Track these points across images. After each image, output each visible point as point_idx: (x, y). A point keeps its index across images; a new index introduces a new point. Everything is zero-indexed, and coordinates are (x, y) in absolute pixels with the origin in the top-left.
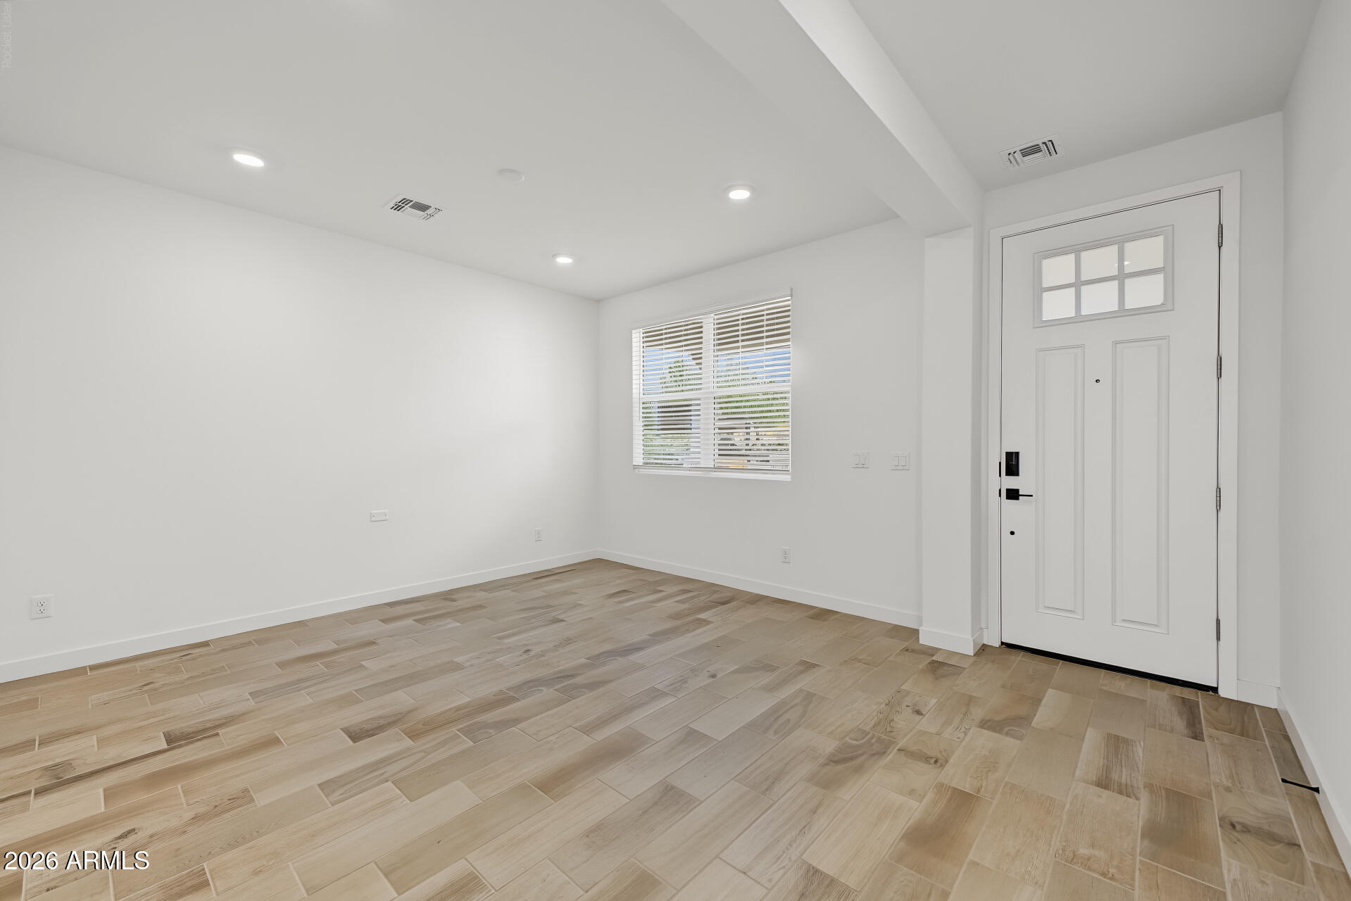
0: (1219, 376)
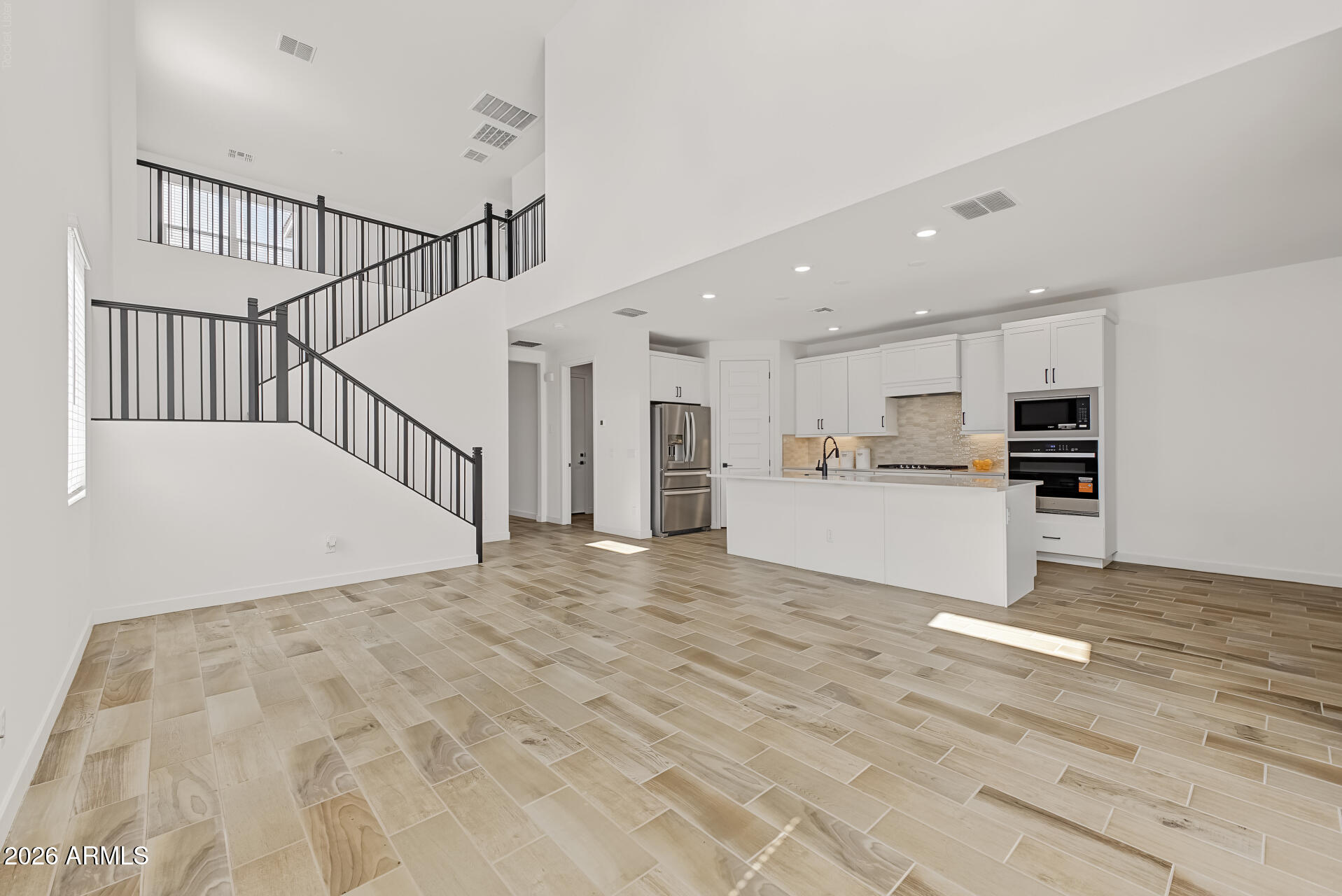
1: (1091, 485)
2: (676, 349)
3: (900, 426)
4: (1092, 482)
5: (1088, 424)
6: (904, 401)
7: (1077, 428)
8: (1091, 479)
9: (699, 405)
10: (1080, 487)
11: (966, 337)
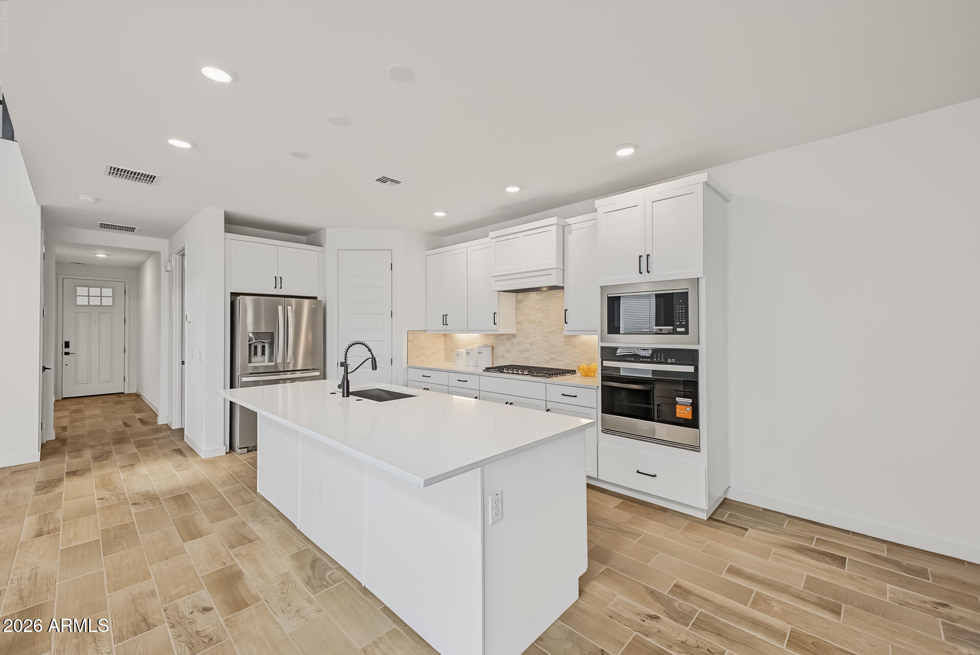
0: (125, 323)
1: (689, 409)
2: (304, 238)
3: (518, 323)
4: (692, 405)
5: (686, 327)
6: (521, 295)
7: (674, 332)
8: (690, 401)
9: (316, 298)
10: (678, 410)
11: (569, 221)
